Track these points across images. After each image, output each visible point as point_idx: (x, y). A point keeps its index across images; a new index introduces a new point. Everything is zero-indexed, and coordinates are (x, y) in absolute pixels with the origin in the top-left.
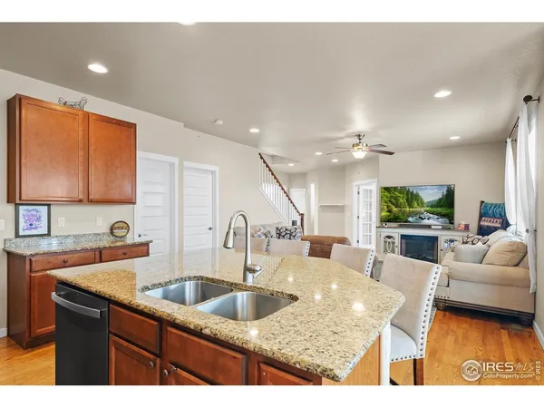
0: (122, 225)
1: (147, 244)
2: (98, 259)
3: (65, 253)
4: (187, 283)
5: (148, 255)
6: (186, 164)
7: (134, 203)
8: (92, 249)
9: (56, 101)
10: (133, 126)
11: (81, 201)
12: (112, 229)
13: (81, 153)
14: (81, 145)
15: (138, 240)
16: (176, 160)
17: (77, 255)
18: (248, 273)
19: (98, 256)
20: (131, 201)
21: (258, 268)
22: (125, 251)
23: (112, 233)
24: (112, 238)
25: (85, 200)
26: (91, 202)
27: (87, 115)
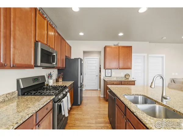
0: (128, 75)
1: (134, 81)
2: (121, 84)
3: (113, 81)
4: (139, 96)
5: (134, 85)
6: (150, 55)
7: (131, 69)
8: (119, 81)
9: (113, 45)
10: (131, 47)
11: (117, 68)
12: (125, 76)
13: (118, 57)
14: (118, 55)
15: (132, 80)
16: (146, 55)
17: (116, 82)
18: (163, 99)
19: (121, 83)
20: (130, 68)
21: (168, 98)
22: (128, 82)
23: (125, 77)
24: (125, 78)
25: (118, 68)
26: (120, 69)
27: (119, 47)
